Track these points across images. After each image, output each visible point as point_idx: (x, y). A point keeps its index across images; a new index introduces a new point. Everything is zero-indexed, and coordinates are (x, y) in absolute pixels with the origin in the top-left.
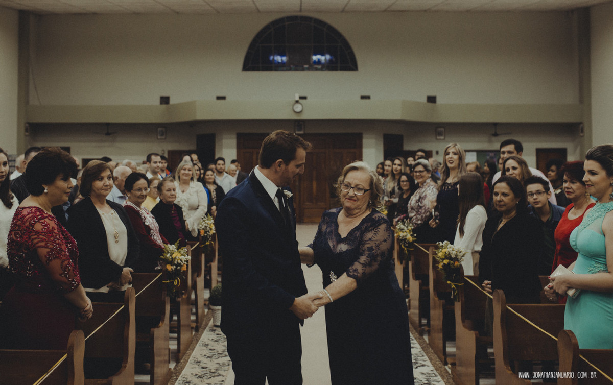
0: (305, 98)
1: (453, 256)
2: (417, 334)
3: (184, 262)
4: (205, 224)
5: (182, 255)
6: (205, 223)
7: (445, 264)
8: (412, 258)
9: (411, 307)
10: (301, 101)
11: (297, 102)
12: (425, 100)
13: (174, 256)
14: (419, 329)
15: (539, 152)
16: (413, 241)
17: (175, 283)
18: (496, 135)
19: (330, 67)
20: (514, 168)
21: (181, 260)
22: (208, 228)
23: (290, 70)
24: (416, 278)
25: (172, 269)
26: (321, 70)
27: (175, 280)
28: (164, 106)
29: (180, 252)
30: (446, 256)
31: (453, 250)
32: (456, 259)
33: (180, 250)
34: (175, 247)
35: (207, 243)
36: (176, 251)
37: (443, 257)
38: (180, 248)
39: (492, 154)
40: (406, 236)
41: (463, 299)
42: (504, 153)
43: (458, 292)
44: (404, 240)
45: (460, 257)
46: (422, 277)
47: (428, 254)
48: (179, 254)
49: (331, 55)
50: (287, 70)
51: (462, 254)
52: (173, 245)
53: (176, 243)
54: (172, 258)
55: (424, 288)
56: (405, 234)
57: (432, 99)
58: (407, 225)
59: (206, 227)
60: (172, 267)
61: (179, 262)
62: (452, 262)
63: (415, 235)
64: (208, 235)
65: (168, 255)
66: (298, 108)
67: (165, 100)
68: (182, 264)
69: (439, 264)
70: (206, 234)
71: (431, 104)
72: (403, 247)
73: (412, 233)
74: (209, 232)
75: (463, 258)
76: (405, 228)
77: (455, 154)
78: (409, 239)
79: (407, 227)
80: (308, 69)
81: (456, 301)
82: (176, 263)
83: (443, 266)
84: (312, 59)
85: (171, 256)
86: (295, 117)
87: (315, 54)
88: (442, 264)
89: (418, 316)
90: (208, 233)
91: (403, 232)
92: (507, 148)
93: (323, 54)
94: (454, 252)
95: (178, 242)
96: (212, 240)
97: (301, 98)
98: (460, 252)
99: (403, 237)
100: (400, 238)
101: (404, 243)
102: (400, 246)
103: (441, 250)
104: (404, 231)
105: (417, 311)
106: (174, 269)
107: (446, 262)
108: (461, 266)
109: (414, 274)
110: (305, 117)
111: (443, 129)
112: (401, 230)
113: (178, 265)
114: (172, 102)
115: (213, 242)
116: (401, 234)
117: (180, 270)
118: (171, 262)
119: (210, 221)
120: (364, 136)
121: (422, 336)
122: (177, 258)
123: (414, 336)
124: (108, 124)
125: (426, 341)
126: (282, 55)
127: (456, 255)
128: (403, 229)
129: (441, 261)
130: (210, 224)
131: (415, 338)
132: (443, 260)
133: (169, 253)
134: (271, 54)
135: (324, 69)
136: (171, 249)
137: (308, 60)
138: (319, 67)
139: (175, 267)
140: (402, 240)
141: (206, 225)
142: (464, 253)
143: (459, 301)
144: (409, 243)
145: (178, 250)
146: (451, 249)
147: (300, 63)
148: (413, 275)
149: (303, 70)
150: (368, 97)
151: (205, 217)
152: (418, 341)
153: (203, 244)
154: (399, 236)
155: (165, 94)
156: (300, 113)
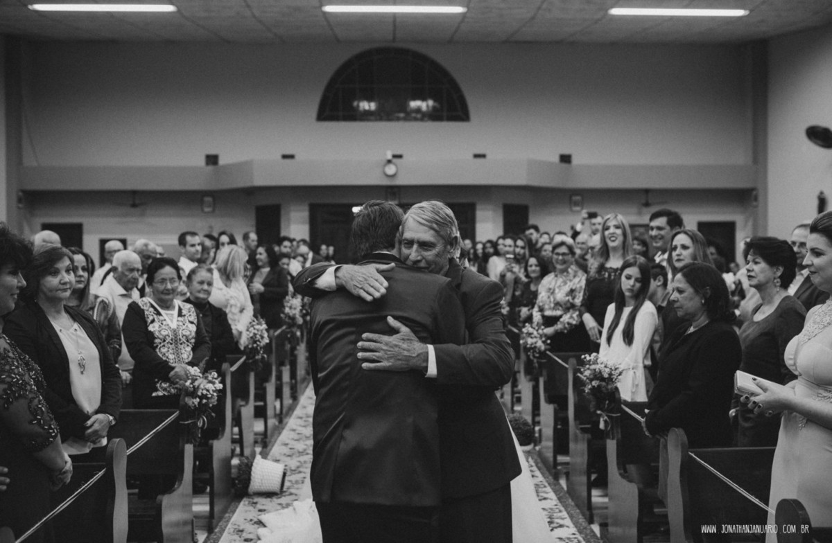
0: (400, 156)
1: (606, 376)
2: (550, 477)
3: (211, 392)
4: (253, 331)
5: (210, 382)
6: (254, 329)
7: (594, 387)
8: (545, 373)
9: (543, 438)
10: (395, 160)
11: (389, 162)
12: (556, 159)
13: (196, 384)
14: (554, 471)
15: (701, 227)
16: (546, 350)
17: (200, 424)
18: (647, 205)
19: (434, 116)
20: (684, 247)
21: (208, 391)
22: (258, 336)
23: (381, 119)
24: (550, 400)
25: (193, 403)
26: (422, 119)
27: (199, 419)
28: (211, 168)
29: (206, 378)
30: (595, 376)
31: (606, 367)
32: (610, 379)
33: (206, 375)
34: (199, 371)
35: (257, 357)
36: (201, 375)
37: (592, 377)
38: (207, 372)
39: (642, 230)
40: (536, 343)
41: (620, 436)
42: (652, 229)
43: (612, 428)
44: (533, 349)
45: (615, 377)
46: (558, 400)
47: (566, 369)
48: (205, 381)
49: (435, 101)
50: (376, 120)
51: (618, 371)
52: (196, 368)
53: (202, 365)
54: (194, 387)
55: (561, 415)
56: (534, 340)
57: (566, 159)
58: (537, 328)
59: (255, 334)
60: (194, 400)
61: (205, 392)
62: (604, 384)
63: (549, 341)
64: (258, 345)
65: (188, 383)
66: (391, 170)
67: (212, 160)
68: (210, 396)
69: (585, 386)
70: (255, 345)
71: (564, 165)
72: (531, 357)
73: (544, 339)
74: (260, 342)
75: (619, 377)
76: (535, 333)
77: (617, 227)
78: (540, 347)
79: (537, 331)
80: (406, 119)
81: (609, 438)
82: (199, 394)
83: (590, 389)
84: (409, 105)
85: (191, 383)
86: (386, 182)
87: (414, 99)
88: (590, 387)
89: (551, 450)
90: (258, 343)
91: (532, 338)
92: (655, 223)
93: (424, 99)
94: (607, 370)
95: (204, 362)
96: (264, 353)
97: (395, 156)
98: (616, 369)
99: (532, 344)
100: (528, 346)
101: (533, 352)
102: (528, 357)
103: (587, 366)
104: (533, 336)
105: (551, 444)
106: (196, 403)
107: (595, 383)
108: (617, 389)
109: (547, 395)
110: (400, 181)
111: (578, 198)
112: (530, 334)
113: (203, 397)
114: (222, 162)
115: (265, 356)
116: (530, 341)
117: (207, 404)
118: (193, 393)
119: (261, 325)
120: (478, 207)
121: (558, 480)
122: (202, 386)
123: (547, 481)
124: (134, 192)
125: (563, 488)
126: (369, 99)
127: (610, 374)
128: (532, 334)
129: (588, 381)
130: (262, 331)
131: (549, 484)
132: (591, 380)
133: (189, 379)
134: (354, 99)
135: (426, 119)
136: (193, 373)
137: (403, 108)
138: (419, 116)
139: (198, 400)
140: (531, 348)
141: (256, 332)
142: (620, 370)
143: (613, 439)
144: (540, 352)
145: (203, 374)
146: (603, 366)
147: (392, 110)
148: (545, 396)
149: (398, 119)
150: (483, 156)
151: (254, 321)
152: (552, 489)
153: (251, 359)
154: (526, 343)
155: (212, 152)
156: (393, 176)
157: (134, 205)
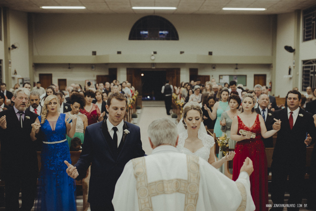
0: (156, 53)
11: (153, 55)
12: (207, 54)
15: (255, 76)
18: (237, 68)
19: (167, 38)
23: (150, 40)
26: (163, 39)
28: (94, 56)
39: (235, 77)
49: (168, 31)
50: (148, 40)
57: (210, 53)
66: (153, 58)
67: (94, 53)
71: (210, 56)
80: (158, 39)
86: (151, 62)
87: (160, 31)
93: (164, 31)
111: (215, 66)
114: (97, 54)
120: (181, 69)
124: (69, 64)
126: (146, 31)
134: (141, 30)
147: (154, 36)
149: (155, 40)
150: (183, 52)
155: (94, 50)
156: (154, 60)
157: (69, 68)
